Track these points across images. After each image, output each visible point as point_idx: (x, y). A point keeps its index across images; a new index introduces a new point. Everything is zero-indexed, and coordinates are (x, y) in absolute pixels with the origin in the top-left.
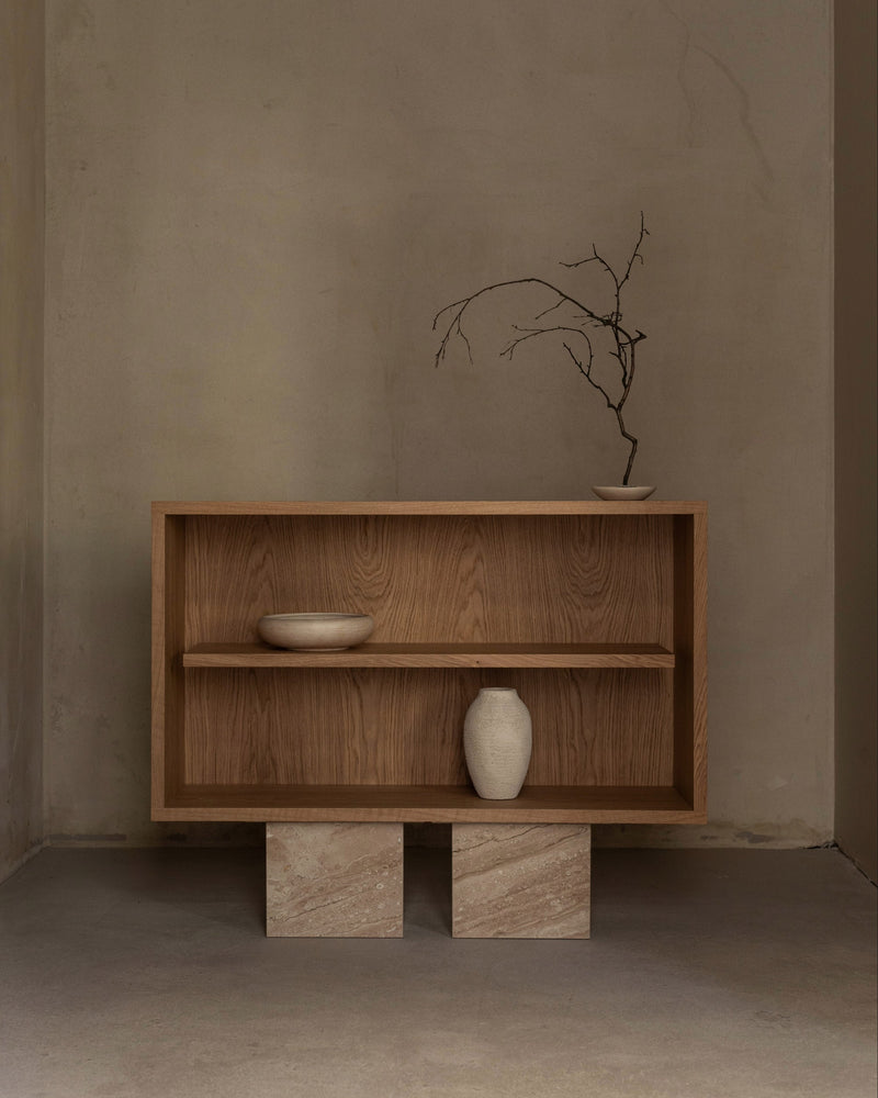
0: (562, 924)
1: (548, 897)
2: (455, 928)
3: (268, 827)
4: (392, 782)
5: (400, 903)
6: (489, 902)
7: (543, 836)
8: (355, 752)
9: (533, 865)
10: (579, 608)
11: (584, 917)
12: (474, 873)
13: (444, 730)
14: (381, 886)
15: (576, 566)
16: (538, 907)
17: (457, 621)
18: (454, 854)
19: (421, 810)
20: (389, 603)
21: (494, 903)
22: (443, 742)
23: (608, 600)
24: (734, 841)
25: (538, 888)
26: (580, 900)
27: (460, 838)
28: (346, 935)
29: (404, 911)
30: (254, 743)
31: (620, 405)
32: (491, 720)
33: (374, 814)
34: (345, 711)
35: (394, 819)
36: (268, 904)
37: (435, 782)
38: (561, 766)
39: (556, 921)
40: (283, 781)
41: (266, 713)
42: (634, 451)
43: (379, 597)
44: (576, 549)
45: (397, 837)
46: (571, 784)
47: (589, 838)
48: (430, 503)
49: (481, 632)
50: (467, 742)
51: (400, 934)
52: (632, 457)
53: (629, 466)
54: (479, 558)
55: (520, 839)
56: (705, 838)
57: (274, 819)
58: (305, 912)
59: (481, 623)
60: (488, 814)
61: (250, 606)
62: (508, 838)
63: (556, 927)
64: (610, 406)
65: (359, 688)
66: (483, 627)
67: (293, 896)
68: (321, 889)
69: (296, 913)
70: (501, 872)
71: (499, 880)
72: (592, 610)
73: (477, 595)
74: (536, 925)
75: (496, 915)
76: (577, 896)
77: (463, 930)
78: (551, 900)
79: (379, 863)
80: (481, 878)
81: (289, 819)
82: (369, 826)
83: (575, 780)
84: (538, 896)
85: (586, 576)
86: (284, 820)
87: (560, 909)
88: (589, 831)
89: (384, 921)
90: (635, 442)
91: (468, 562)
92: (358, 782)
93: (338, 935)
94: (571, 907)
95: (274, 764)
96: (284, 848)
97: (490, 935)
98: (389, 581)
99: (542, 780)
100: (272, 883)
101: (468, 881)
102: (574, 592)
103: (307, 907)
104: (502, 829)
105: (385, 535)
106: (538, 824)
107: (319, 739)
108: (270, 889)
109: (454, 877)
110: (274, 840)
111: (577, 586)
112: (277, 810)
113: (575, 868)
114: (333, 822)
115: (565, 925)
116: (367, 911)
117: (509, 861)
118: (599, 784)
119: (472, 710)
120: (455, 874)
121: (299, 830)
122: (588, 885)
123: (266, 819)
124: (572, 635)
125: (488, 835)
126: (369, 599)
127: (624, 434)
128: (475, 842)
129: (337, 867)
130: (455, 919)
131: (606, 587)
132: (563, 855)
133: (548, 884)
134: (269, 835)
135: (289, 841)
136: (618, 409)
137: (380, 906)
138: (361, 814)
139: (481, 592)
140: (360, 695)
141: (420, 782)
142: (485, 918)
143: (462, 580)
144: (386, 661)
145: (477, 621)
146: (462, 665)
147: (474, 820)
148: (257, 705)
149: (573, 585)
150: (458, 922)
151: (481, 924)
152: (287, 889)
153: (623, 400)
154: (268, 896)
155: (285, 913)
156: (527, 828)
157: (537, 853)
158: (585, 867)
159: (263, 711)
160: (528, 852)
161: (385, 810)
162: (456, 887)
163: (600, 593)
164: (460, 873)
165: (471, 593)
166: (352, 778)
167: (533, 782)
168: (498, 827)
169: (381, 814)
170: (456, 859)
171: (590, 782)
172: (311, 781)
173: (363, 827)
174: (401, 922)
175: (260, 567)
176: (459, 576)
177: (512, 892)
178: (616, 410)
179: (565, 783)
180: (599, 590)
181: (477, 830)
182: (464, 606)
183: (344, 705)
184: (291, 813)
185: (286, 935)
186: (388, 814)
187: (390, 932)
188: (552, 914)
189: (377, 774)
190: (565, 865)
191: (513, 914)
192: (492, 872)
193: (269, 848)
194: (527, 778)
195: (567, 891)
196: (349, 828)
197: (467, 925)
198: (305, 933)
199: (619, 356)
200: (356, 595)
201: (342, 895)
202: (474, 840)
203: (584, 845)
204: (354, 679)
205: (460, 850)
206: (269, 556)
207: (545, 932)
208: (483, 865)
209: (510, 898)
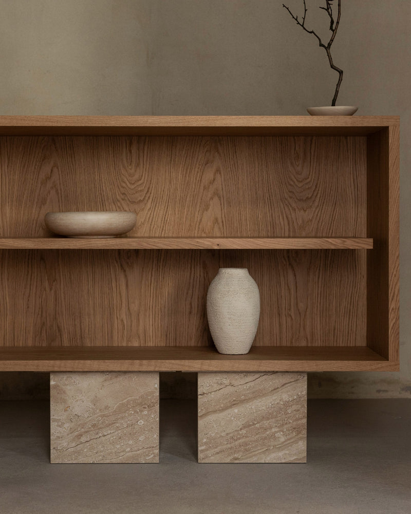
0: (284, 452)
1: (273, 430)
2: (200, 455)
3: (52, 377)
4: (151, 344)
5: (156, 436)
6: (227, 434)
7: (270, 382)
8: (122, 321)
9: (262, 405)
10: (295, 210)
11: (302, 445)
12: (215, 412)
13: (191, 304)
14: (141, 422)
15: (293, 177)
16: (265, 438)
17: (201, 220)
18: (199, 397)
19: (173, 361)
20: (149, 205)
21: (231, 435)
22: (190, 313)
23: (316, 204)
24: (400, 393)
25: (266, 423)
26: (299, 433)
27: (204, 384)
28: (114, 461)
29: (160, 443)
30: (44, 314)
31: (330, 45)
32: (228, 292)
33: (136, 365)
34: (114, 289)
35: (152, 369)
36: (51, 437)
37: (184, 344)
38: (281, 332)
39: (280, 449)
40: (66, 343)
41: (53, 291)
42: (340, 80)
43: (140, 201)
44: (292, 163)
45: (154, 384)
46: (289, 345)
47: (306, 383)
48: (180, 117)
49: (219, 228)
50: (209, 309)
51: (157, 460)
52: (338, 85)
53: (337, 92)
54: (218, 171)
55: (252, 384)
56: (379, 391)
57: (56, 369)
58: (81, 443)
59: (220, 221)
60: (226, 365)
61: (40, 208)
62: (242, 384)
63: (281, 454)
64: (321, 45)
65: (125, 271)
66: (221, 224)
67: (72, 431)
68: (94, 426)
69: (74, 444)
70: (236, 411)
71: (235, 417)
72: (305, 211)
73: (216, 199)
74: (264, 452)
75: (232, 445)
76: (296, 429)
77: (207, 457)
78: (276, 432)
79: (141, 404)
80: (222, 415)
81: (68, 370)
82: (132, 375)
83: (292, 342)
84: (266, 430)
85: (300, 185)
86: (64, 370)
87: (282, 439)
88: (306, 378)
89: (145, 450)
90: (341, 73)
91: (209, 175)
92: (124, 344)
93: (108, 461)
94: (291, 438)
95: (60, 330)
96: (64, 392)
97: (228, 461)
98: (149, 188)
99: (266, 342)
100: (55, 420)
101: (212, 418)
102: (291, 197)
103: (83, 439)
104: (237, 376)
105: (145, 152)
106: (266, 373)
107: (94, 310)
108: (53, 425)
109: (199, 415)
110: (56, 386)
111: (293, 193)
112: (58, 362)
113: (294, 407)
114: (103, 372)
115: (287, 452)
116: (131, 442)
117: (242, 402)
118: (309, 345)
119: (213, 285)
120: (201, 411)
121: (76, 378)
122: (305, 421)
123: (50, 369)
124: (289, 230)
125: (226, 382)
126: (133, 202)
127: (332, 66)
128: (216, 387)
129: (107, 408)
130: (200, 448)
131: (315, 194)
132: (285, 397)
133: (274, 420)
134: (52, 383)
135: (68, 387)
136: (328, 48)
137: (141, 438)
138: (125, 365)
139: (219, 198)
140: (126, 276)
141: (172, 344)
142: (225, 446)
143: (205, 188)
144: (145, 244)
145: (216, 219)
146: (206, 247)
147: (215, 369)
148: (46, 284)
149: (290, 192)
150: (202, 451)
151: (221, 452)
152: (66, 425)
153: (332, 40)
154: (52, 431)
155: (65, 444)
156: (257, 376)
157: (264, 395)
158: (303, 406)
159: (51, 289)
160: (258, 394)
161: (145, 362)
162: (201, 423)
163: (311, 198)
164: (204, 412)
165: (212, 198)
166: (118, 341)
167: (260, 344)
168: (234, 375)
169: (141, 365)
170: (201, 400)
171: (303, 344)
172: (88, 343)
173: (127, 376)
174: (157, 451)
175: (48, 178)
176: (202, 185)
177: (244, 427)
178: (326, 48)
179: (284, 344)
180: (310, 196)
181: (218, 378)
182: (207, 208)
183: (114, 285)
184: (69, 364)
185: (66, 461)
186: (147, 365)
187: (149, 458)
188: (276, 443)
189: (139, 337)
190: (287, 404)
191: (246, 444)
192: (229, 411)
193: (53, 392)
194: (255, 340)
195: (289, 425)
196: (116, 377)
197: (209, 453)
198: (81, 460)
199: (327, 10)
200: (123, 199)
201: (110, 430)
202: (215, 385)
203: (301, 389)
204: (121, 266)
205: (204, 393)
206: (55, 170)
207: (272, 458)
208: (222, 405)
209: (244, 431)
